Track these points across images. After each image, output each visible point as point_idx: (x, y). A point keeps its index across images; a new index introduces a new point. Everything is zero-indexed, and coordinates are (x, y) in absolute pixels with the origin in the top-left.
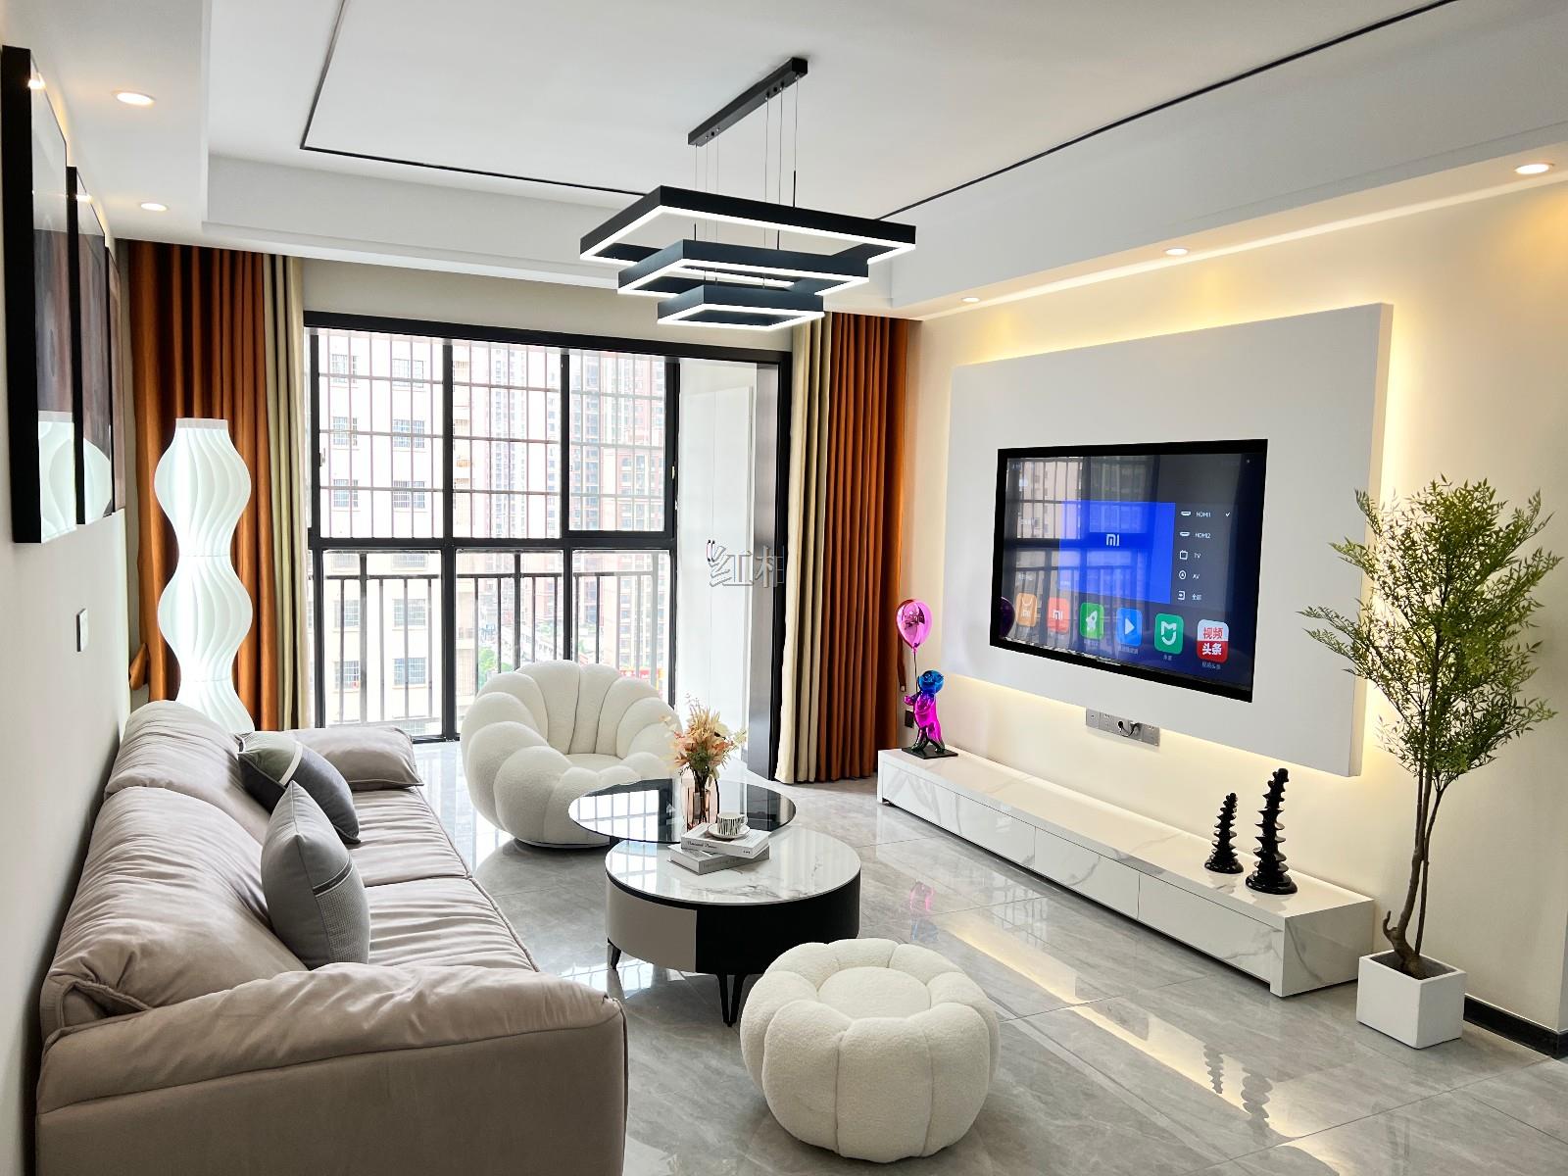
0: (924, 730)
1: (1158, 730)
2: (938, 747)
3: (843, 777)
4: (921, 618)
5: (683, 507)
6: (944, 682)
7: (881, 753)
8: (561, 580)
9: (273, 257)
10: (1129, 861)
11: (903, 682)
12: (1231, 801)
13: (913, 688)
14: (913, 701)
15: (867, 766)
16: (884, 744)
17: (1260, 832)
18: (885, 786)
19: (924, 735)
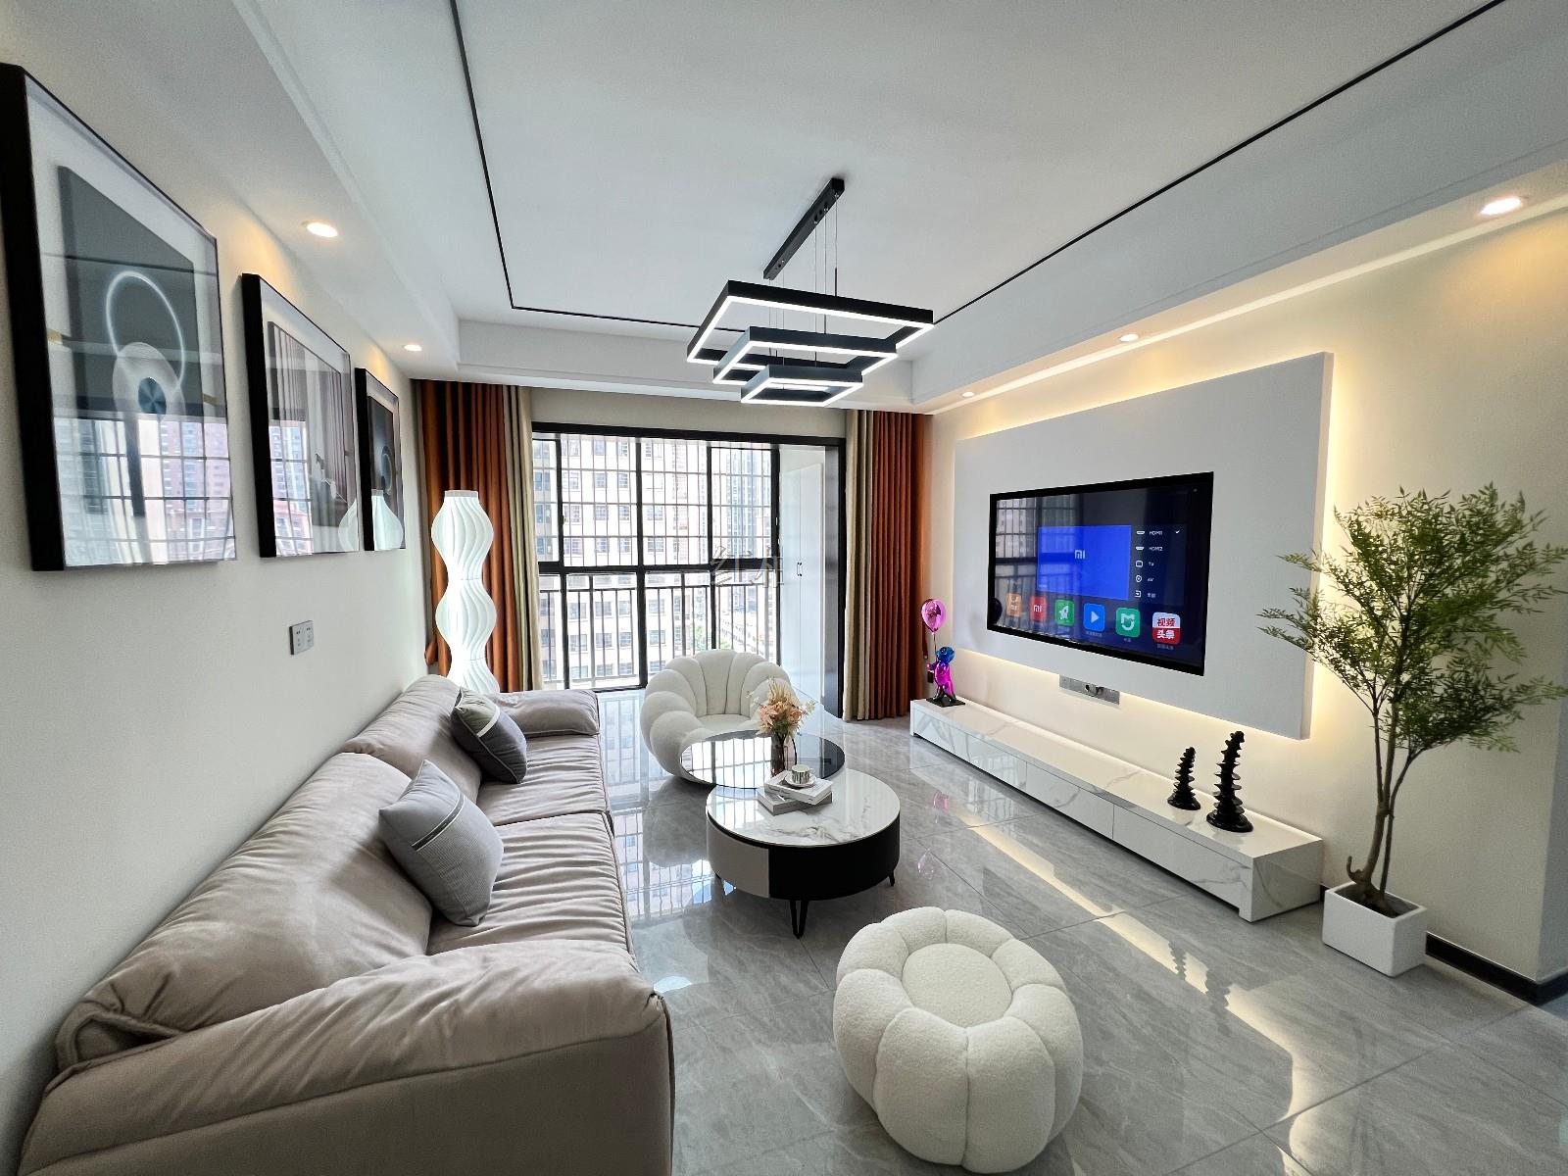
0: (941, 687)
1: (1118, 693)
2: (951, 698)
3: (886, 716)
4: (939, 611)
5: (783, 542)
6: (956, 655)
7: (913, 703)
8: (709, 589)
9: (509, 387)
10: (1104, 795)
11: (926, 652)
12: (1190, 754)
13: (933, 659)
14: (933, 667)
15: (902, 709)
16: (914, 696)
17: (1219, 781)
18: (916, 723)
19: (942, 689)
